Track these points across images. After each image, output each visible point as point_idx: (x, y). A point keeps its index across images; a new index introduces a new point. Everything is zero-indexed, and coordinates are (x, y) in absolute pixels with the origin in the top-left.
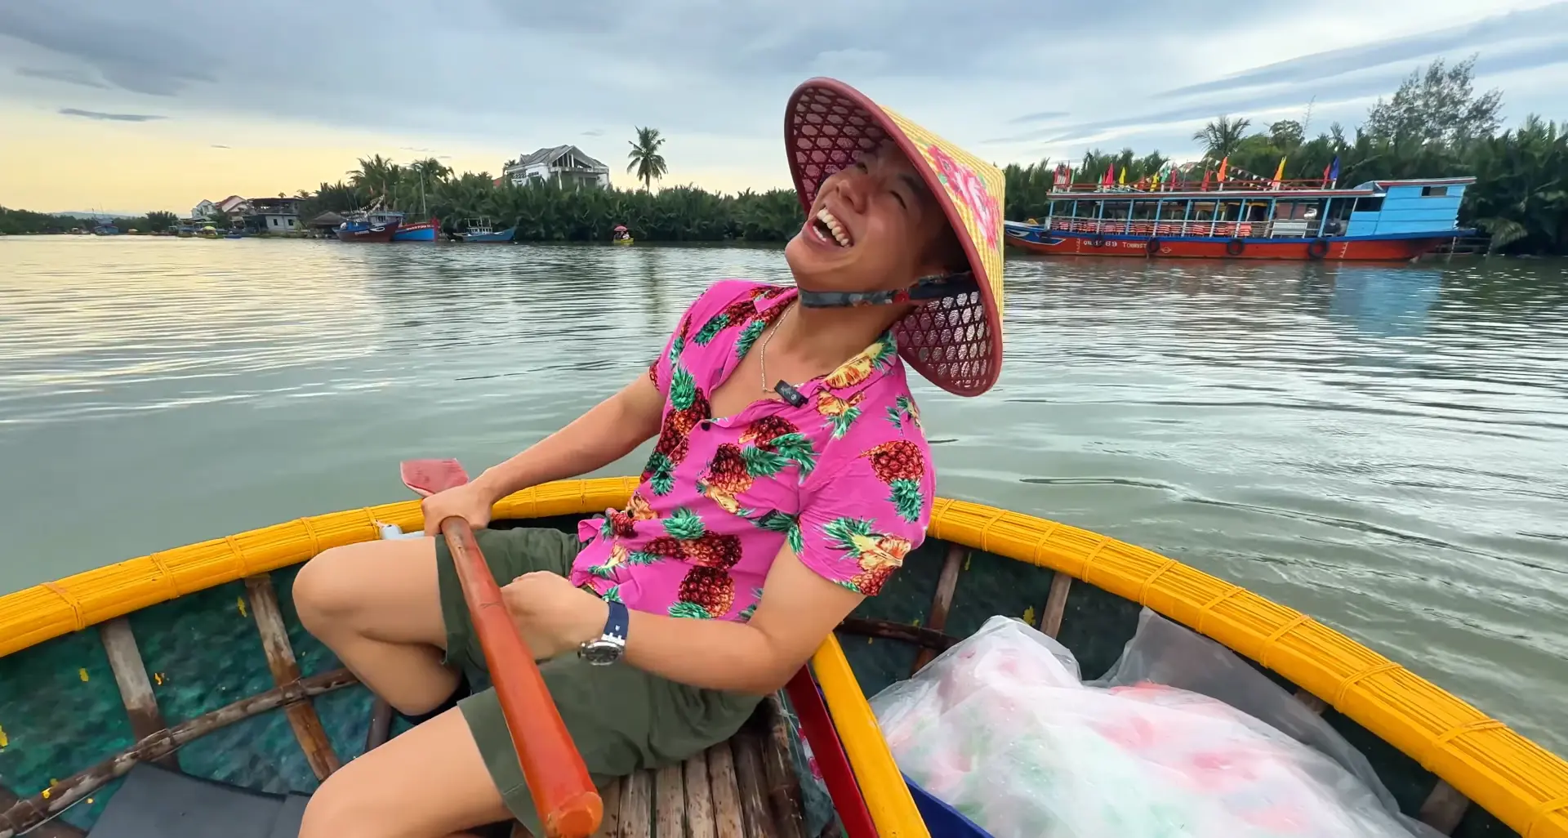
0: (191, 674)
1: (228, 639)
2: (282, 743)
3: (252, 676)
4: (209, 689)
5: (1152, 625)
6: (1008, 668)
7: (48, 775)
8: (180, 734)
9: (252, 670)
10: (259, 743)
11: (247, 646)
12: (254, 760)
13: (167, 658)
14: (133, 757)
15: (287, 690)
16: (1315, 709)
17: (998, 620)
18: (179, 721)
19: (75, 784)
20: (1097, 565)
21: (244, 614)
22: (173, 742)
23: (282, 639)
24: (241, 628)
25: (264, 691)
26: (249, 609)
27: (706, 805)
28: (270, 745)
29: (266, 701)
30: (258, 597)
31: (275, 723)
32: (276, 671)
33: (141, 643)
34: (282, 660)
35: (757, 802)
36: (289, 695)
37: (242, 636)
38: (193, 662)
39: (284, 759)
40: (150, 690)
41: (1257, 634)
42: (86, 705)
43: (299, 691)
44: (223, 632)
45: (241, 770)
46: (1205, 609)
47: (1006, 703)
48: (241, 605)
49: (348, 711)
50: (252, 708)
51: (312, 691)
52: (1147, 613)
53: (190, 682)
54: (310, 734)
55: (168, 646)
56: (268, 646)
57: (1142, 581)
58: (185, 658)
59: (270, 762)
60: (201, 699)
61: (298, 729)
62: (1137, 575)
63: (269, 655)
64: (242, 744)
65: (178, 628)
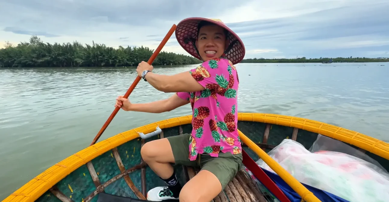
0: (104, 172)
1: (110, 163)
2: (124, 185)
3: (115, 171)
4: (108, 174)
5: (321, 138)
6: (293, 150)
7: (81, 198)
8: (105, 185)
9: (115, 169)
10: (119, 186)
11: (114, 164)
12: (119, 190)
13: (99, 168)
14: (97, 192)
15: (124, 173)
16: (363, 152)
17: (286, 140)
18: (103, 183)
19: (88, 199)
20: (305, 125)
21: (113, 157)
22: (104, 187)
23: (121, 162)
24: (112, 160)
25: (119, 174)
26: (114, 155)
27: (235, 188)
28: (122, 186)
29: (120, 176)
30: (115, 152)
31: (122, 181)
32: (121, 169)
33: (94, 165)
34: (121, 166)
35: (245, 185)
36: (124, 174)
37: (112, 162)
38: (104, 169)
39: (125, 189)
40: (97, 176)
41: (349, 137)
42: (85, 181)
43: (126, 173)
44: (109, 161)
45: (117, 192)
46: (335, 133)
47: (297, 158)
48: (112, 155)
49: (136, 176)
50: (118, 178)
51: (129, 172)
52: (319, 135)
53: (103, 174)
54: (130, 183)
55: (99, 166)
56: (118, 163)
57: (318, 128)
58: (102, 168)
59: (123, 189)
60: (107, 177)
61: (127, 181)
62: (316, 127)
63: (119, 166)
64: (116, 186)
65: (100, 161)
